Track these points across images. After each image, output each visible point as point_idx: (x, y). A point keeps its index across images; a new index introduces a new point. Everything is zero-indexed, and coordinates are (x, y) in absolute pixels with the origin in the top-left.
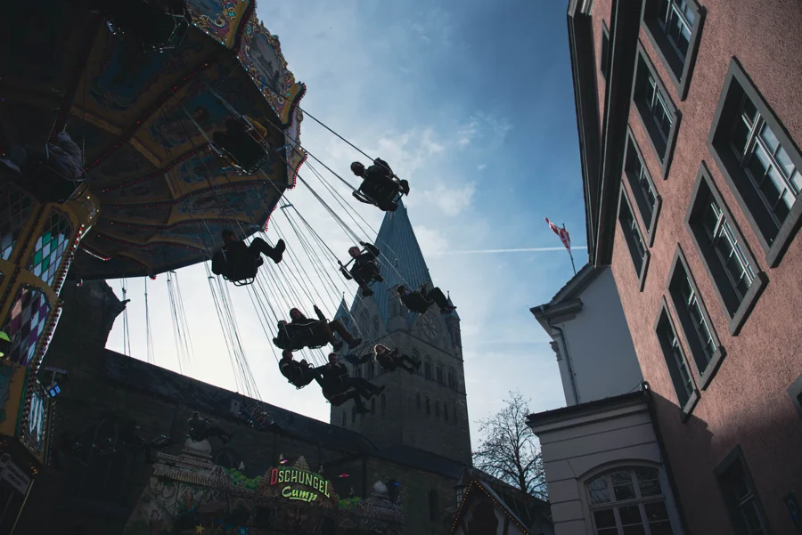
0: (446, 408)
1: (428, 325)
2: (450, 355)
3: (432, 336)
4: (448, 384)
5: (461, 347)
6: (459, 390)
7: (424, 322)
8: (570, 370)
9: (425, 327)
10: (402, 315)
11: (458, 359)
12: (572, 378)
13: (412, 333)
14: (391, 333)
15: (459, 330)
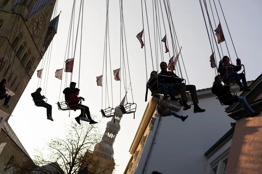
0: (15, 80)
1: (38, 24)
2: (38, 50)
3: (36, 32)
4: (25, 66)
5: (46, 49)
6: (29, 73)
7: (37, 20)
8: (154, 139)
9: (35, 24)
10: (28, 7)
11: (40, 54)
12: (152, 144)
13: (26, 22)
14: (13, 13)
15: (52, 39)
